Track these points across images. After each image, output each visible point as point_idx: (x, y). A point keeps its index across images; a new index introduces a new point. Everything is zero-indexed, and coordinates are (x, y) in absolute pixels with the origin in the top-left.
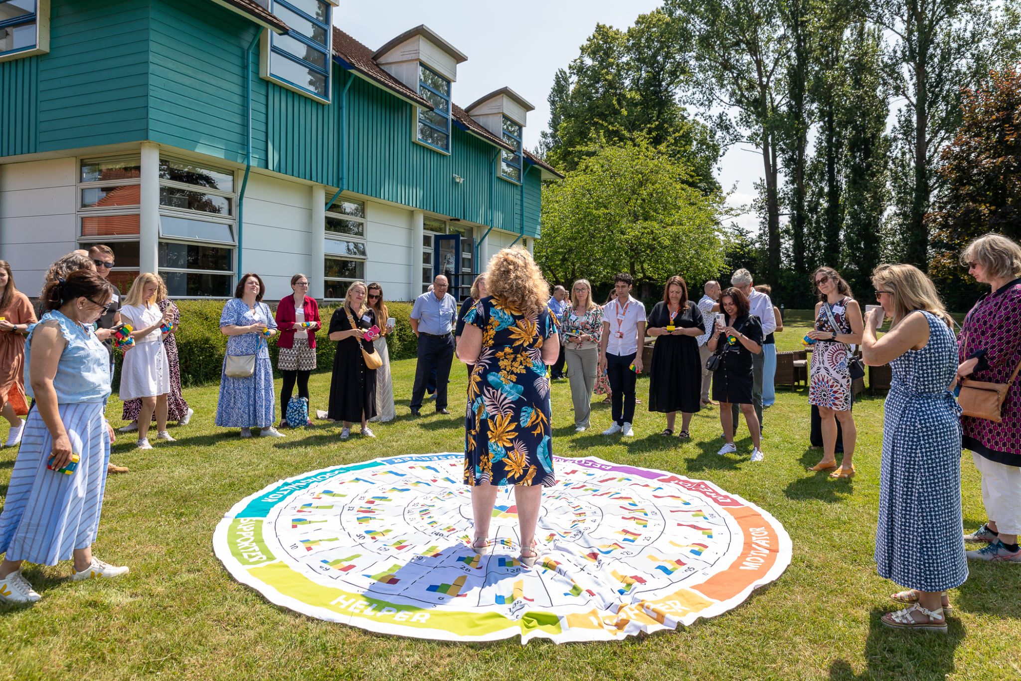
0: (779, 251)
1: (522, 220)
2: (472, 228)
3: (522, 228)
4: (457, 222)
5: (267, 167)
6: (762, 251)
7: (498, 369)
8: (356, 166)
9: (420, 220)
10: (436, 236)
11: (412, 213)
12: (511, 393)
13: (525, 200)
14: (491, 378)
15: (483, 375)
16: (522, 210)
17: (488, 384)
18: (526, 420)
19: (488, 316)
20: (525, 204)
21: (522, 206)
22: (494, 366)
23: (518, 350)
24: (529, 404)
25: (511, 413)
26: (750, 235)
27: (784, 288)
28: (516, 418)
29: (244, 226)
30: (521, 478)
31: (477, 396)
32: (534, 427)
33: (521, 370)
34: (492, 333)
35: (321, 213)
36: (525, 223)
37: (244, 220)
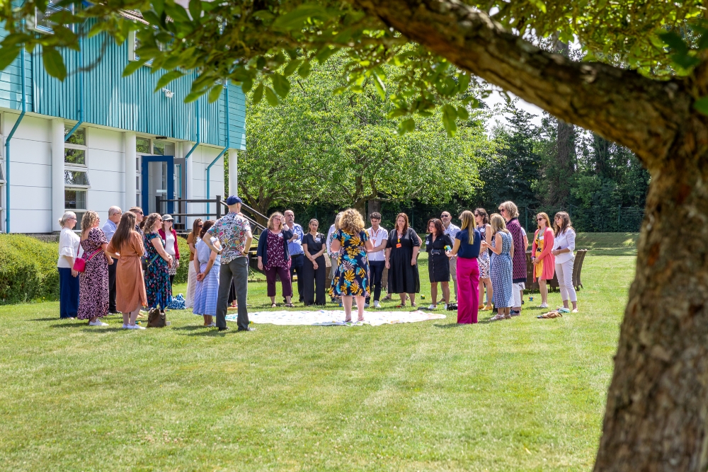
0: (574, 146)
1: (227, 130)
2: (174, 144)
3: (227, 139)
4: (164, 140)
5: (33, 110)
6: (549, 146)
7: (348, 254)
8: (88, 96)
9: (132, 143)
10: (143, 157)
11: (123, 135)
12: (353, 262)
13: (229, 105)
14: (345, 257)
15: (342, 257)
16: (227, 118)
17: (344, 260)
18: (358, 273)
19: (341, 236)
20: (230, 110)
21: (226, 112)
22: (346, 253)
23: (354, 247)
24: (359, 266)
25: (353, 269)
26: (532, 121)
27: (580, 201)
28: (354, 271)
29: (11, 164)
30: (357, 293)
31: (340, 264)
32: (361, 275)
33: (356, 254)
34: (343, 242)
35: (61, 146)
36: (230, 133)
37: (11, 159)
